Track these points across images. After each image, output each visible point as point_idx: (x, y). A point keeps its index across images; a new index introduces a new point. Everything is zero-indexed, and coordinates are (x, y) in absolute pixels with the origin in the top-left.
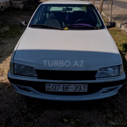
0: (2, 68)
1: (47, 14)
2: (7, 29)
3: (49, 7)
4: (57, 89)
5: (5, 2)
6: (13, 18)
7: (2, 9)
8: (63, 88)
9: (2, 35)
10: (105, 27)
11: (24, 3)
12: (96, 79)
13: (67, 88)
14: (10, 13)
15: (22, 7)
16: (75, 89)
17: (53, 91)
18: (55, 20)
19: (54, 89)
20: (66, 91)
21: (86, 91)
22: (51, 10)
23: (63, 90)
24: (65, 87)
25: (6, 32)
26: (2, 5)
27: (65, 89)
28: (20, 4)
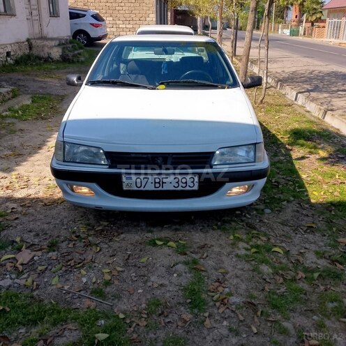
0: (26, 174)
1: (122, 66)
2: (27, 101)
3: (126, 47)
4: (143, 186)
5: (17, 43)
6: (37, 79)
7: (9, 59)
8: (155, 183)
9: (17, 115)
10: (241, 84)
11: (63, 44)
12: (214, 167)
13: (161, 183)
14: (29, 69)
15: (58, 54)
16: (177, 185)
17: (138, 189)
18: (140, 76)
19: (139, 185)
20: (160, 189)
21: (196, 188)
22: (130, 57)
23: (155, 187)
24: (157, 180)
25: (25, 109)
26: (9, 49)
27: (157, 185)
28: (51, 47)
